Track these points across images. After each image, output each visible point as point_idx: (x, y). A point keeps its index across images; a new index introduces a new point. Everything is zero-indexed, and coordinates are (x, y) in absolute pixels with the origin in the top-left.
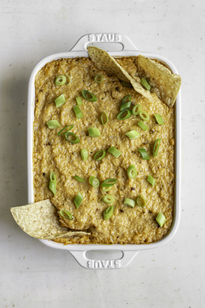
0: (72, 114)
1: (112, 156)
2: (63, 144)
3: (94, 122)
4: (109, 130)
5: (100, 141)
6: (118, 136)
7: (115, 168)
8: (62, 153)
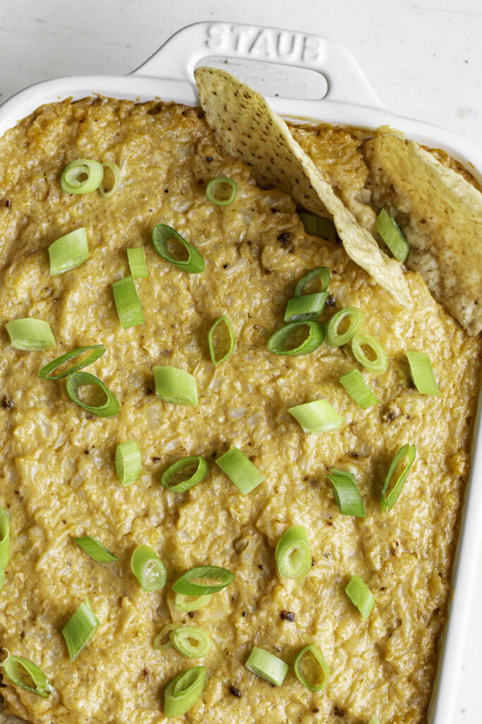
0: (105, 304)
1: (228, 484)
2: (55, 411)
3: (181, 348)
4: (232, 387)
5: (192, 419)
6: (262, 413)
7: (234, 531)
8: (48, 444)
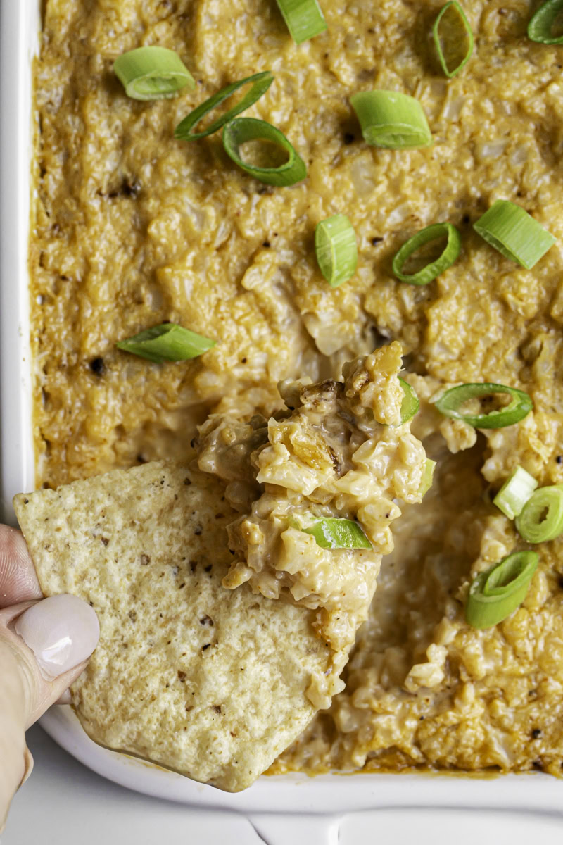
0: (261, 13)
1: (496, 260)
2: (206, 189)
3: (389, 62)
4: (478, 110)
5: (423, 171)
6: (531, 142)
7: (517, 330)
8: (204, 241)
